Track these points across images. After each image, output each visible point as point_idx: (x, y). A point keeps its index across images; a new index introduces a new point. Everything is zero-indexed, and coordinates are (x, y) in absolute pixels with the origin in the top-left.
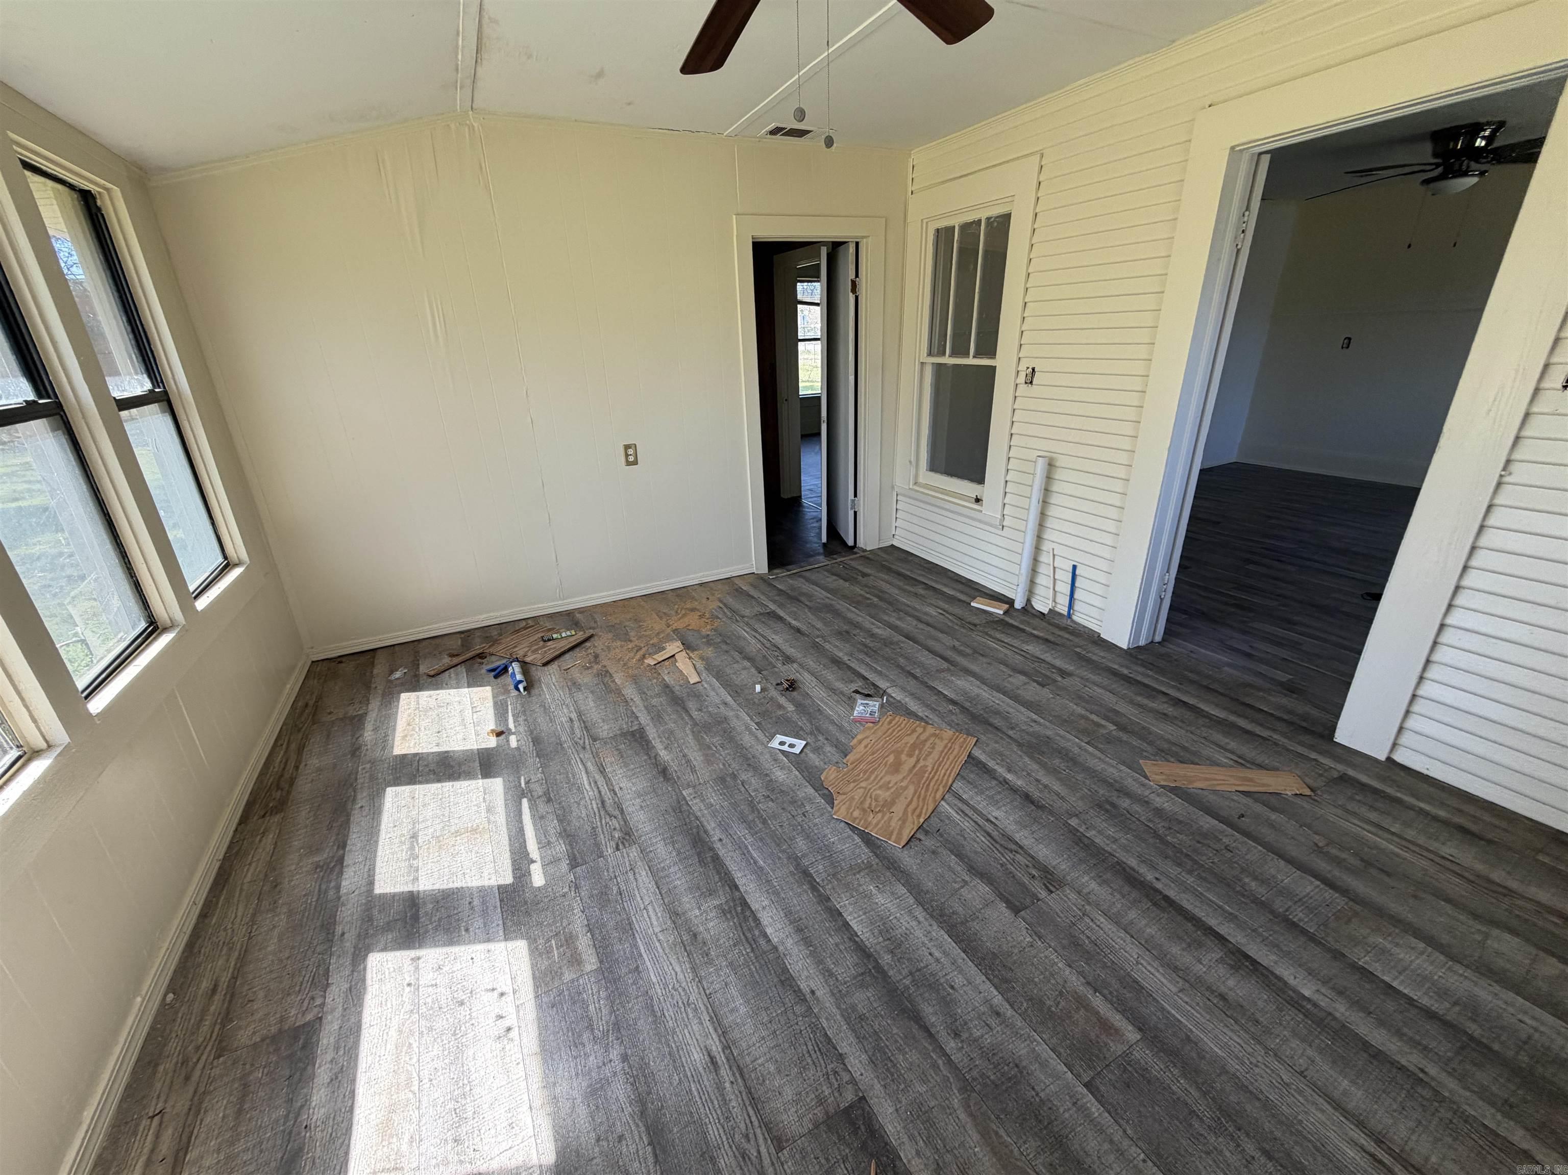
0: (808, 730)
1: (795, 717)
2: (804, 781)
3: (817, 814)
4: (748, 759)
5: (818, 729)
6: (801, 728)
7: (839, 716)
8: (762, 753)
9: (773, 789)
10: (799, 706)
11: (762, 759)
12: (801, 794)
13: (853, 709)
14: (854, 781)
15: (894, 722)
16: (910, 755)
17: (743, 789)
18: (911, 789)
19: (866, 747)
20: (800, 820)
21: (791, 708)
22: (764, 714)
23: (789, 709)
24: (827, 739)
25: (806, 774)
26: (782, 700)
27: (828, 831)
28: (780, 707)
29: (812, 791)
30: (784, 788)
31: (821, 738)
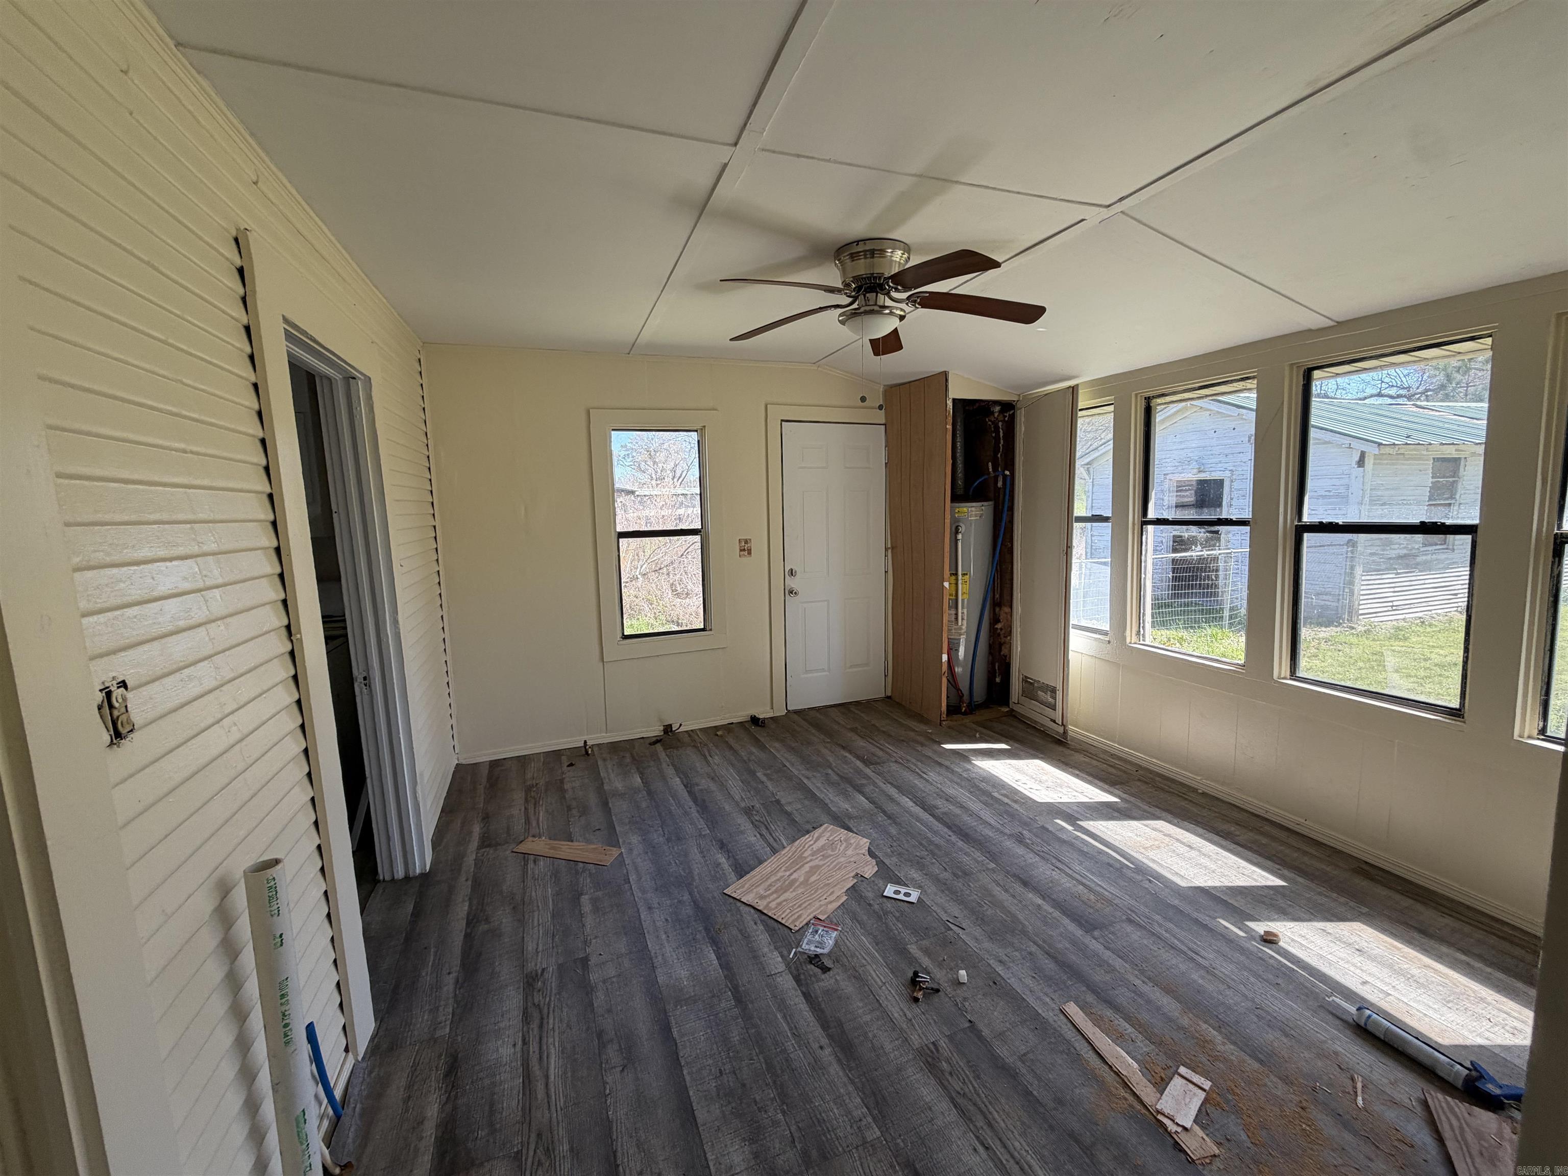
0: (890, 916)
1: (906, 935)
2: (892, 868)
3: (882, 846)
4: (948, 889)
5: (880, 918)
6: (898, 920)
7: (854, 934)
8: (936, 894)
9: (920, 865)
10: (903, 952)
11: (934, 888)
12: (894, 859)
13: (836, 943)
14: (850, 862)
15: (796, 916)
16: (795, 880)
17: (944, 865)
18: (806, 854)
19: (833, 892)
20: (895, 844)
21: (913, 949)
22: (946, 943)
23: (914, 947)
24: (870, 905)
25: (891, 874)
26: (926, 962)
27: (874, 835)
28: (927, 952)
29: (885, 861)
30: (909, 864)
31: (876, 907)
